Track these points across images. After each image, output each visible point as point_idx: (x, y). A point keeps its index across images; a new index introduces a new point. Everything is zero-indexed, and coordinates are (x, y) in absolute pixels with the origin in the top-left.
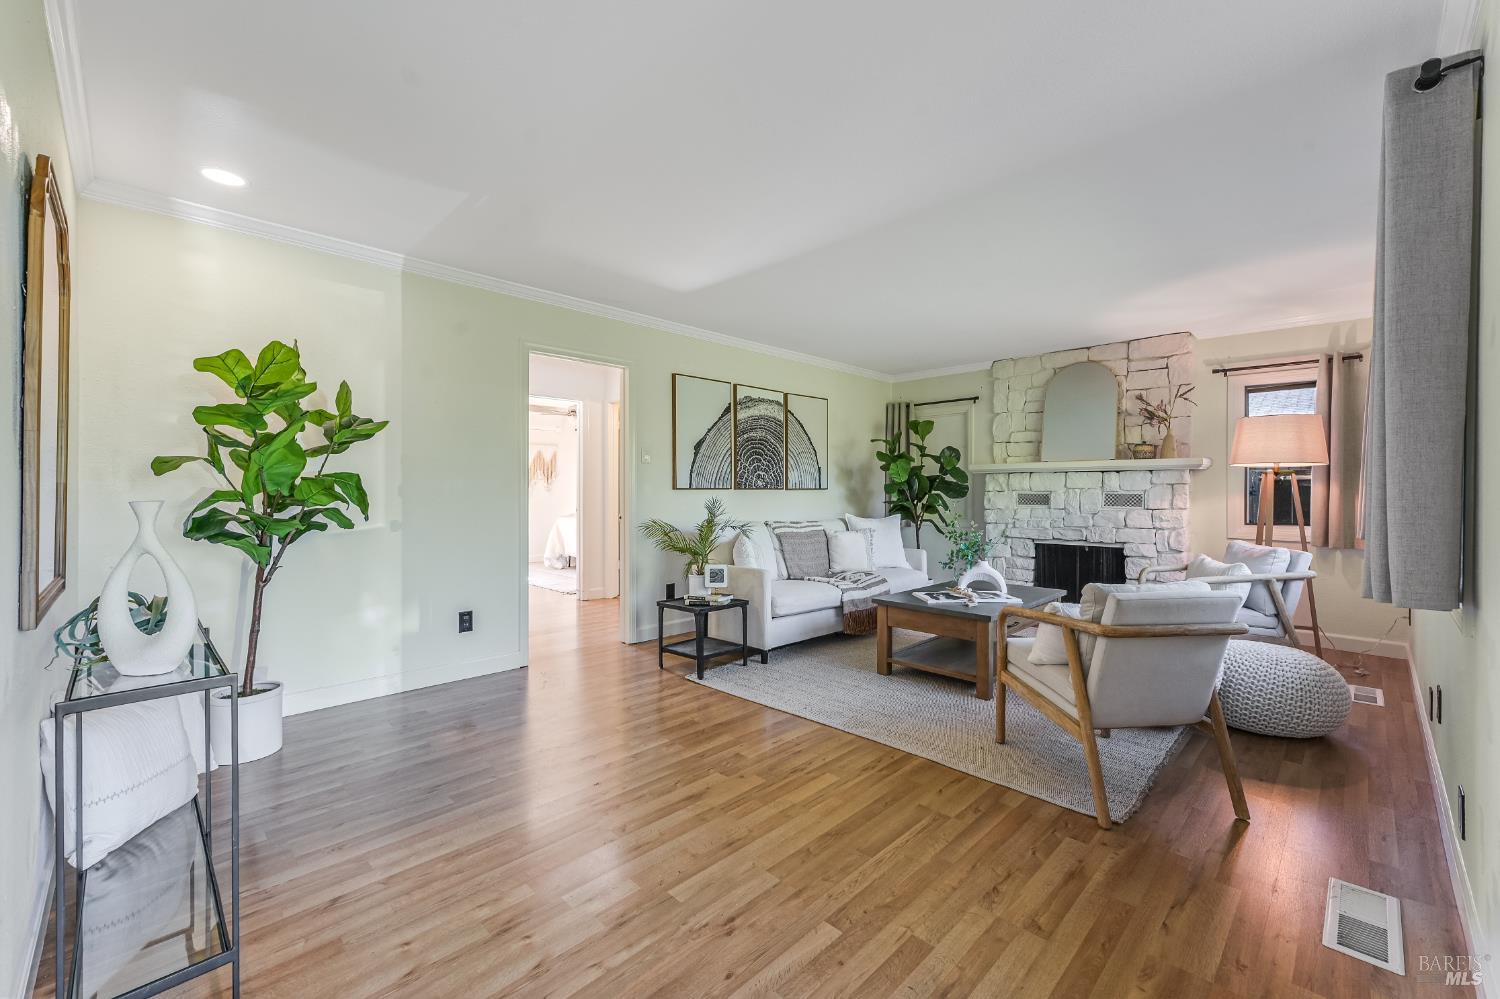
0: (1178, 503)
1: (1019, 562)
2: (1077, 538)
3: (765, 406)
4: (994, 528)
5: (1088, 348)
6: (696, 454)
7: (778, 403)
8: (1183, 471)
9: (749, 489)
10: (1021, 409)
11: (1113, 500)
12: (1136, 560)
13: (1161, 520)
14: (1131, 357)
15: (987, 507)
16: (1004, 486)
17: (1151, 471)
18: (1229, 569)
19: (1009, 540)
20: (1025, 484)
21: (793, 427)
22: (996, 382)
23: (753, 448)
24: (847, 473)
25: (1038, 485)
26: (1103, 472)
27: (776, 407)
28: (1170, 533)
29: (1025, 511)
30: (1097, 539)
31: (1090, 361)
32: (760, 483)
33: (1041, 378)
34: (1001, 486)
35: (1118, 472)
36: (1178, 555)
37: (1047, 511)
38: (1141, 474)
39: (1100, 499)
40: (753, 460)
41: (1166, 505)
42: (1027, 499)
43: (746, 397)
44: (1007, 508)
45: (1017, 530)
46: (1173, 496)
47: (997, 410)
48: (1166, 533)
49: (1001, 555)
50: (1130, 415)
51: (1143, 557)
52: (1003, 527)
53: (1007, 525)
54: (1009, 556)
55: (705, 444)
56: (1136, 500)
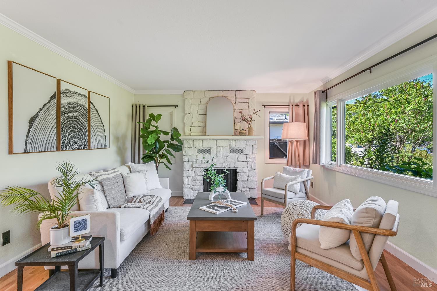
0: (255, 152)
1: (198, 178)
2: (221, 166)
3: (78, 97)
4: (187, 164)
5: (222, 91)
6: (30, 127)
7: (85, 96)
8: (256, 140)
9: (68, 150)
10: (196, 112)
11: (233, 151)
12: (241, 173)
13: (250, 158)
14: (237, 97)
15: (184, 155)
16: (192, 145)
17: (246, 140)
18: (295, 178)
19: (194, 169)
20: (200, 145)
21: (93, 113)
22: (186, 100)
23: (71, 124)
24: (117, 139)
25: (206, 145)
26: (230, 140)
27: (84, 98)
28: (252, 163)
29: (200, 156)
30: (228, 166)
31: (222, 96)
32: (75, 146)
33: (204, 101)
34: (191, 145)
35: (235, 140)
36: (254, 171)
37: (209, 156)
38: (243, 141)
39: (229, 150)
40: (71, 131)
41: (251, 153)
42: (202, 151)
43: (66, 89)
44: (193, 155)
45: (198, 164)
46: (253, 149)
47: (186, 112)
48: (251, 162)
49: (191, 175)
50: (236, 118)
51: (244, 172)
52: (191, 163)
53: (193, 162)
54: (194, 175)
55: (37, 121)
56: (240, 151)
